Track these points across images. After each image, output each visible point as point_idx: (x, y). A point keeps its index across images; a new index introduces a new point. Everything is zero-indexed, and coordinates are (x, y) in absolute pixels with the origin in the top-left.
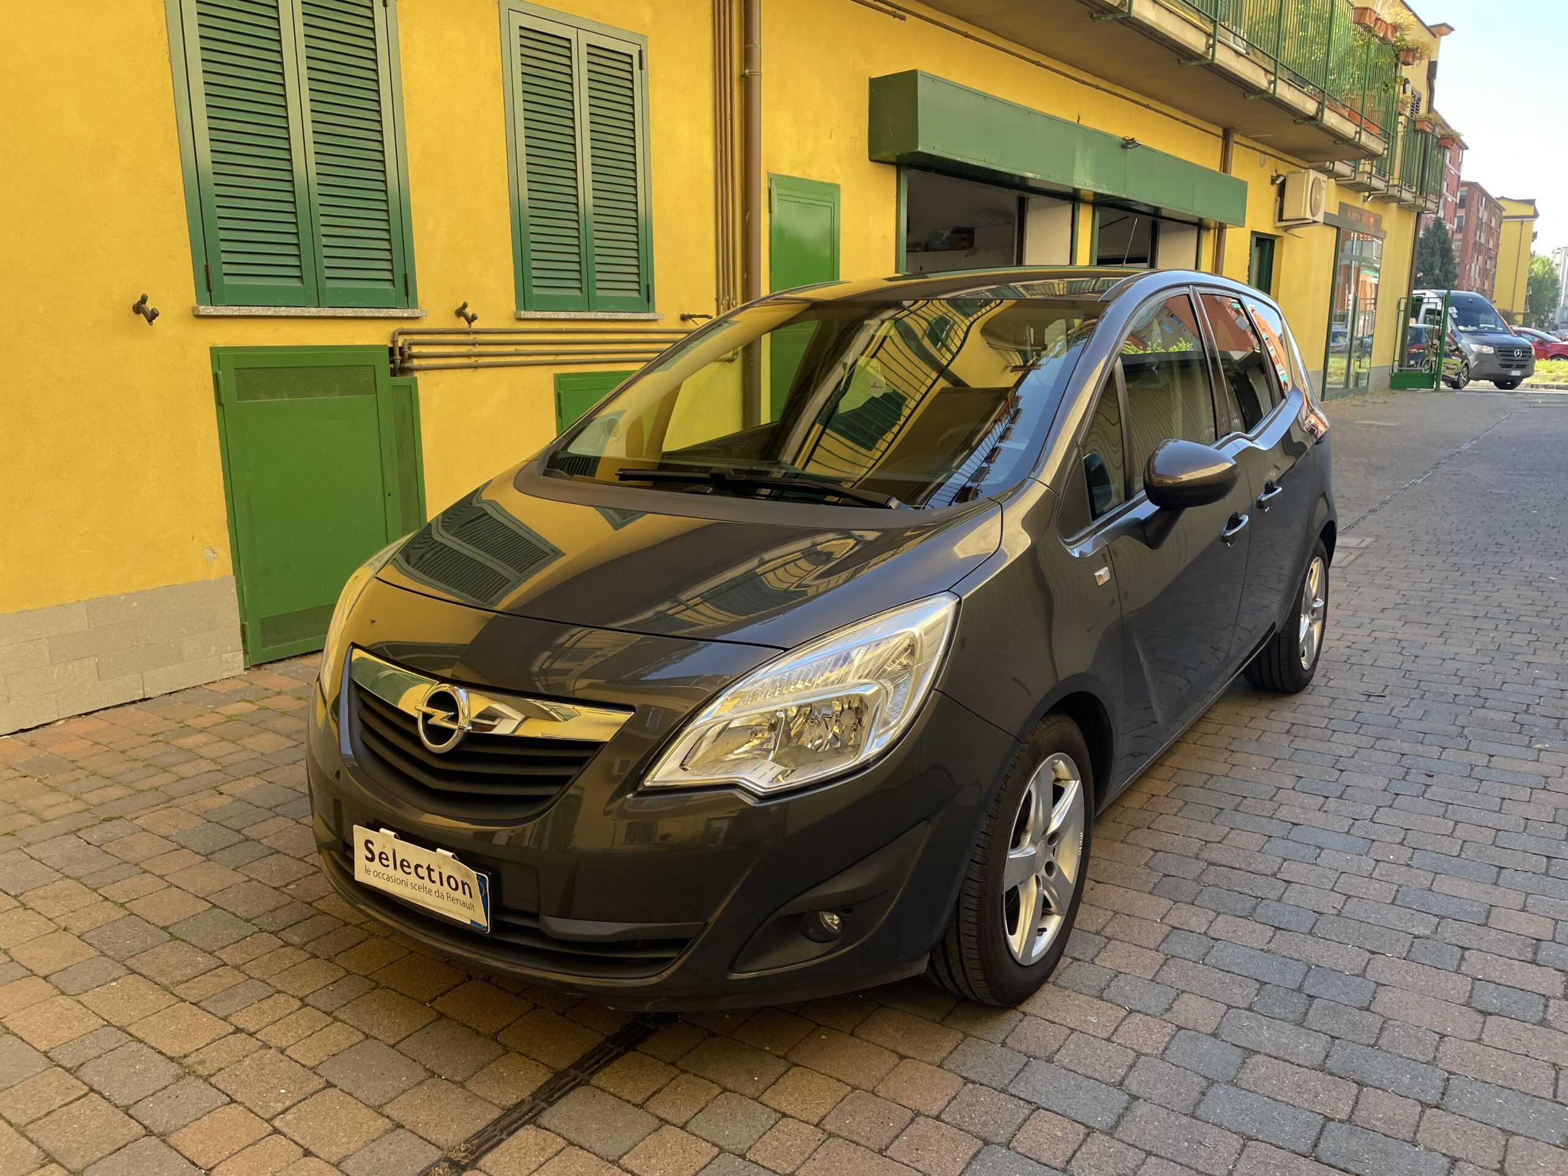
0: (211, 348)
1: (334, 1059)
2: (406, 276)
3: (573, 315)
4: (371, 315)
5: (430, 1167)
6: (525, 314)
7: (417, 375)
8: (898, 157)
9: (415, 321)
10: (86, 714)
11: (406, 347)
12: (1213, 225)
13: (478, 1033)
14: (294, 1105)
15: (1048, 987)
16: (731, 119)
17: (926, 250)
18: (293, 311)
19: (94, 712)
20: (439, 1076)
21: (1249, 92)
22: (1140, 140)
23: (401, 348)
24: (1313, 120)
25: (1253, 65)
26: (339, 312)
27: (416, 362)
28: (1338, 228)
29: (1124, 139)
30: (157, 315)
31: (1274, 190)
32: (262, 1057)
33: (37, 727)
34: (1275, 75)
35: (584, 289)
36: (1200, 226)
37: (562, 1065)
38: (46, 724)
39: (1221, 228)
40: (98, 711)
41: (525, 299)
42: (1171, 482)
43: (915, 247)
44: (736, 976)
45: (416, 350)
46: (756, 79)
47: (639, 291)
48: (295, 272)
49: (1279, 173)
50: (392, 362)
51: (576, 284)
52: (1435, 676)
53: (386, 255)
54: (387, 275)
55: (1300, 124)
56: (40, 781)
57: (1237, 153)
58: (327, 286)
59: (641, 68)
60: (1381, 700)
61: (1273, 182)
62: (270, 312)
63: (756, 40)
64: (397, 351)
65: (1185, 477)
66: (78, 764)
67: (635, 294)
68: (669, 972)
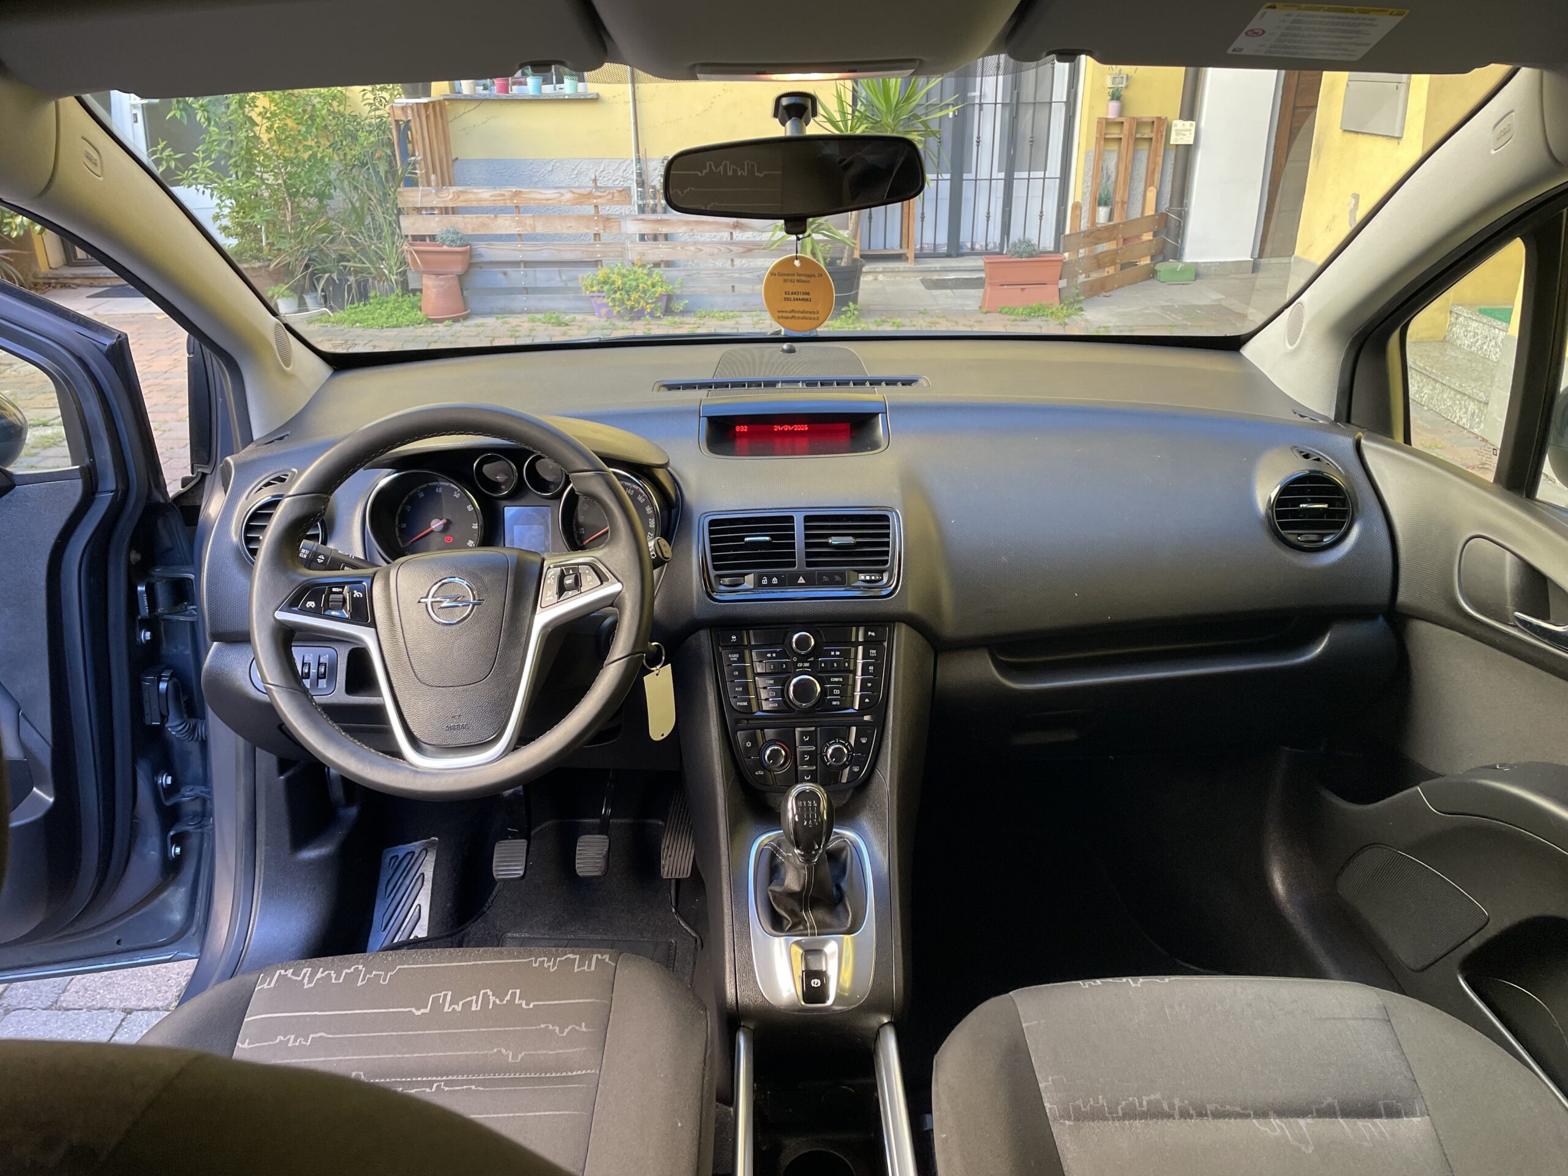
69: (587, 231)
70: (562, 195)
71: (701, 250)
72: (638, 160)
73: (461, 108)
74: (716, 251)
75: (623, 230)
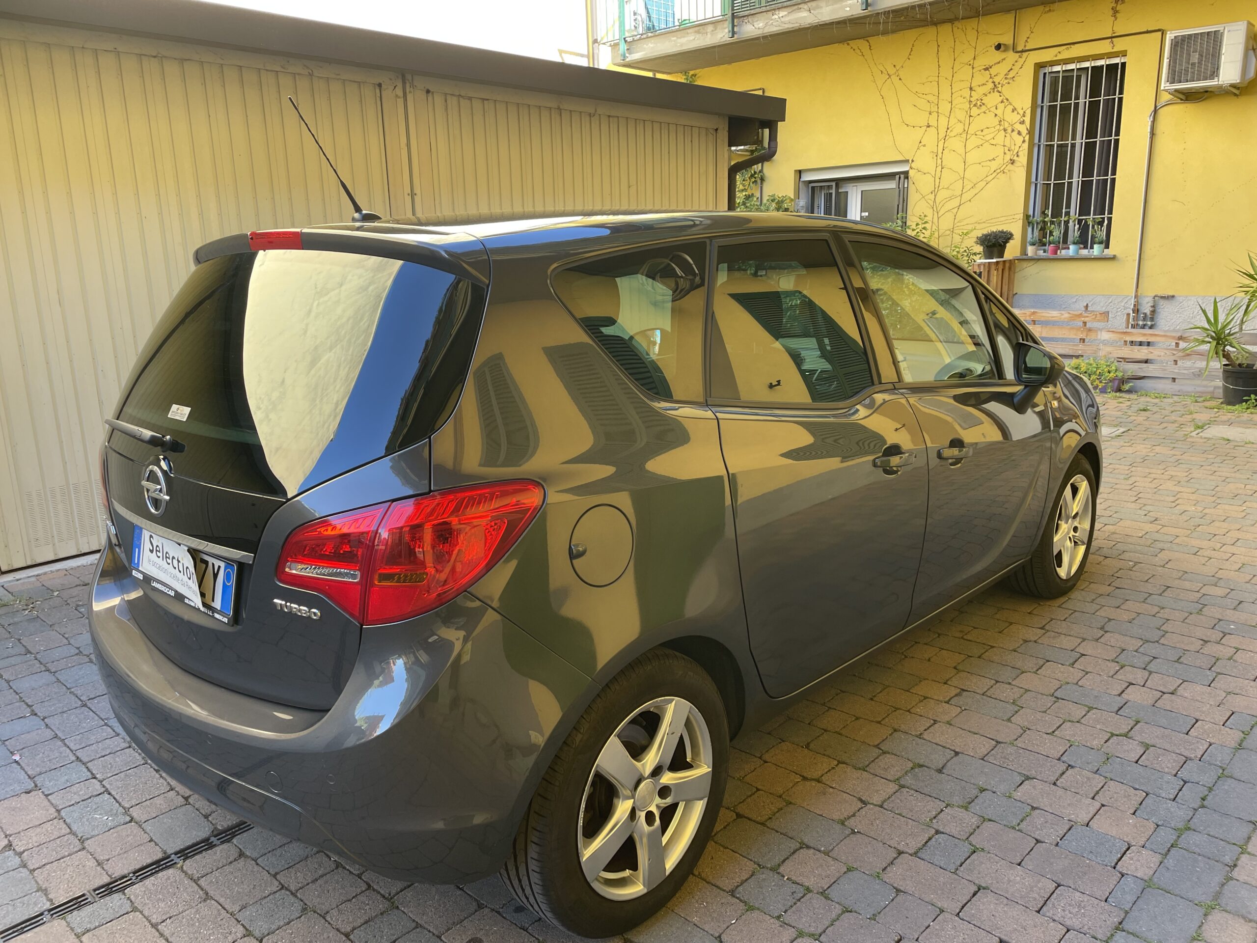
69: (1075, 337)
70: (1062, 314)
71: (1152, 353)
72: (1136, 297)
73: (1025, 264)
74: (1163, 354)
75: (1099, 337)
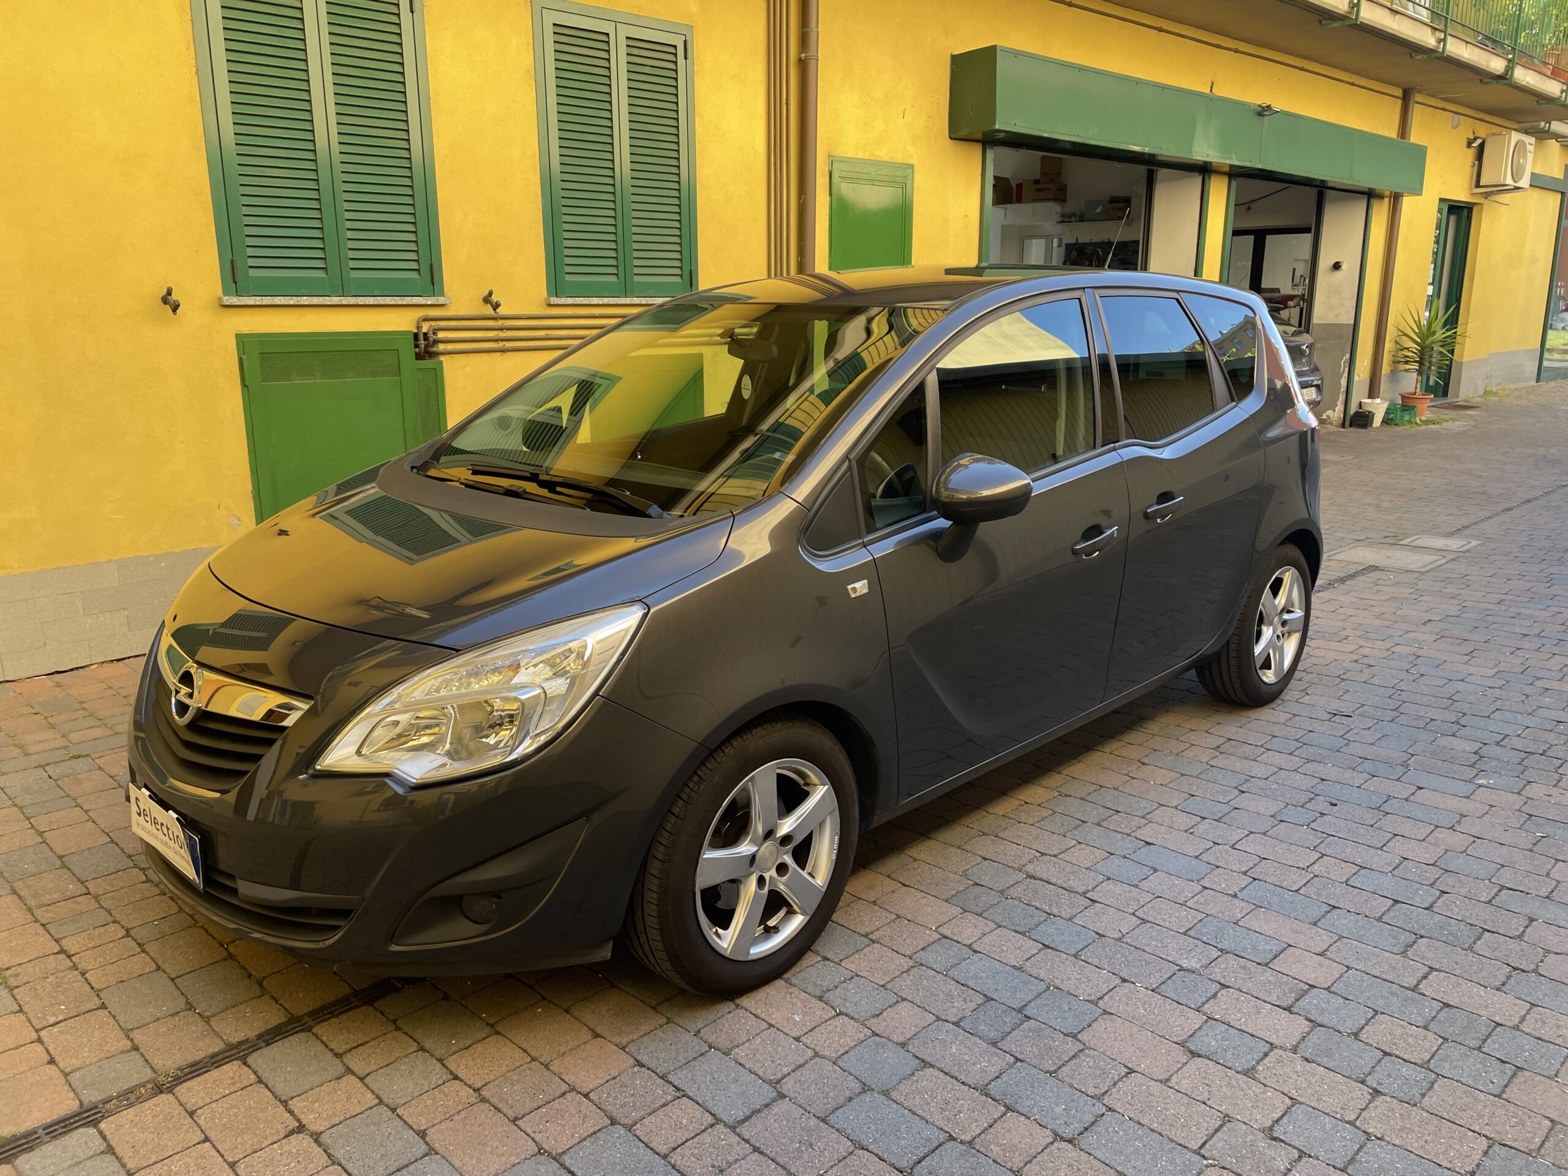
0: (236, 335)
1: (121, 985)
2: (431, 265)
3: (606, 301)
4: (393, 303)
5: (137, 1085)
6: (554, 300)
7: (442, 358)
8: (984, 133)
9: (441, 308)
10: (118, 660)
11: (431, 332)
12: (1387, 193)
13: (250, 976)
14: (65, 1020)
15: (779, 983)
16: (787, 104)
17: (1082, 220)
18: (315, 300)
19: (125, 659)
20: (195, 1010)
21: (1416, 51)
22: (1277, 106)
23: (425, 334)
24: (1503, 78)
25: (1416, 22)
26: (361, 301)
27: (441, 347)
28: (1563, 193)
29: (1259, 106)
30: (179, 306)
31: (1471, 154)
32: (64, 977)
33: (72, 670)
34: (1445, 32)
35: (621, 274)
36: (1371, 195)
37: (300, 1010)
38: (81, 668)
39: (1396, 198)
40: (129, 658)
41: (556, 285)
42: (965, 497)
43: (1070, 218)
44: (394, 948)
45: (441, 335)
46: (812, 63)
47: (681, 276)
48: (320, 264)
49: (1477, 135)
50: (417, 346)
51: (613, 270)
52: (1425, 698)
53: (413, 247)
54: (414, 266)
55: (1487, 83)
56: (46, 718)
57: (1419, 115)
58: (352, 276)
59: (686, 58)
60: (1345, 720)
61: (1469, 144)
62: (292, 301)
63: (813, 24)
64: (421, 337)
65: (986, 493)
66: (84, 705)
67: (678, 279)
68: (336, 938)
